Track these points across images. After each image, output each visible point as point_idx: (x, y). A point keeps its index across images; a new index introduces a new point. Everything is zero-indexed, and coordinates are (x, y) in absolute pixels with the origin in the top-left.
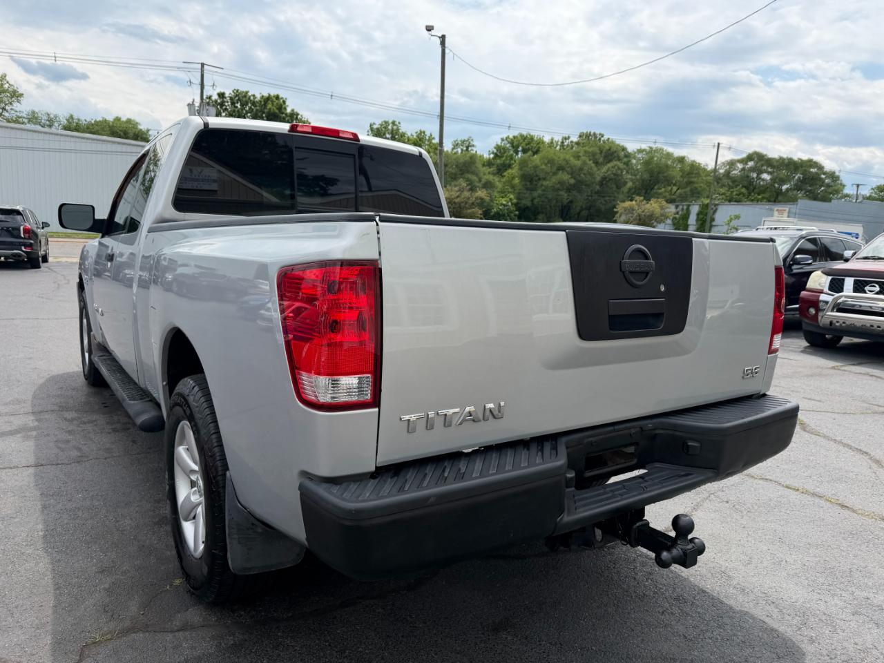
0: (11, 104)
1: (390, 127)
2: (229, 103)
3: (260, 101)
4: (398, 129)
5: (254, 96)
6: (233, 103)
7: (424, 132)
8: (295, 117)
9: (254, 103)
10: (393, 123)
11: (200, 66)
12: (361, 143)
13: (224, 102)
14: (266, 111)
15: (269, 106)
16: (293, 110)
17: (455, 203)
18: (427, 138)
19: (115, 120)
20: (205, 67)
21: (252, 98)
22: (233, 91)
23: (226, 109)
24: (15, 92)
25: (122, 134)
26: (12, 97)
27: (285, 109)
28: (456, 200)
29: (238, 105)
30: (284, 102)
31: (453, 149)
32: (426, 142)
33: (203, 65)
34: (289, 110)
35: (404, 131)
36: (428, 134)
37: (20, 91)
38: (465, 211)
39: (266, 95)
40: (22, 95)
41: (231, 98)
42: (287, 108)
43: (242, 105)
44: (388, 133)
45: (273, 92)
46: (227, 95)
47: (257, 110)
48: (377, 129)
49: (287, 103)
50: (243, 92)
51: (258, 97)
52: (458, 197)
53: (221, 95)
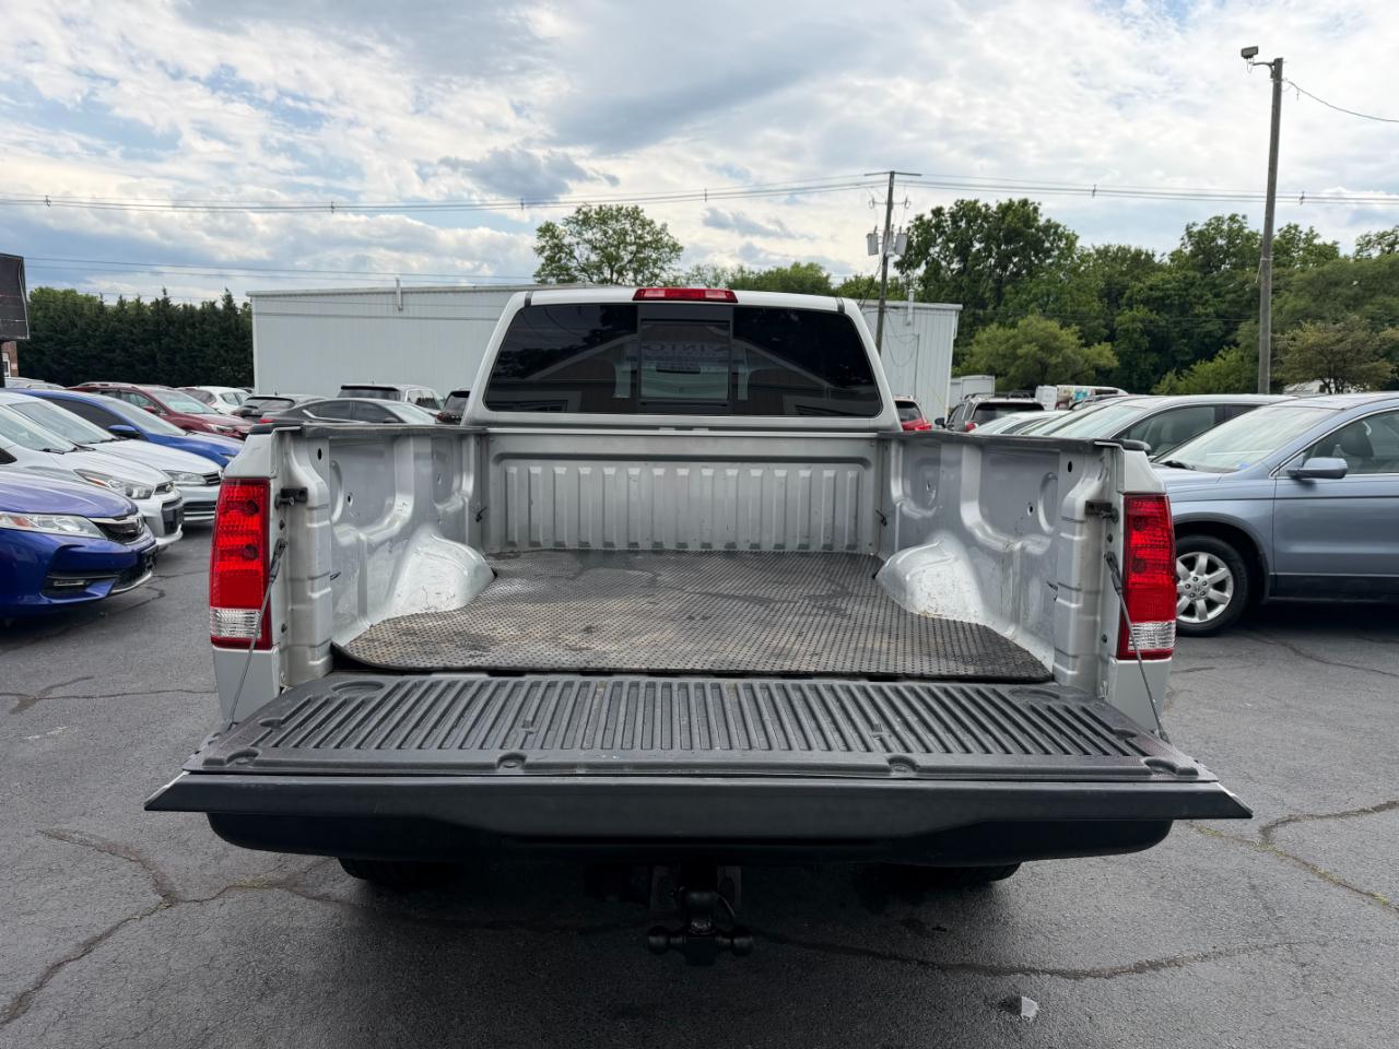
0: (670, 261)
1: (1225, 227)
2: (949, 222)
3: (996, 213)
4: (1241, 228)
5: (986, 206)
6: (955, 222)
7: (1296, 227)
8: (1053, 230)
9: (986, 218)
10: (1233, 218)
11: (889, 175)
12: (740, 303)
13: (942, 221)
14: (1003, 226)
15: (1009, 219)
16: (1049, 221)
17: (1331, 352)
18: (1303, 236)
19: (793, 267)
20: (896, 176)
21: (983, 209)
22: (956, 204)
23: (944, 232)
24: (675, 245)
25: (796, 286)
26: (671, 252)
27: (1035, 219)
28: (1336, 348)
29: (963, 224)
30: (1036, 210)
31: (1358, 252)
32: (1302, 245)
33: (892, 174)
34: (1042, 221)
35: (1254, 230)
36: (1304, 229)
37: (680, 244)
38: (1355, 368)
39: (1005, 201)
40: (681, 248)
41: (952, 215)
42: (1039, 218)
43: (968, 223)
44: (1221, 237)
45: (1016, 198)
46: (946, 211)
47: (989, 228)
48: (1200, 232)
49: (1040, 211)
50: (970, 202)
51: (994, 207)
52: (1341, 341)
53: (938, 212)
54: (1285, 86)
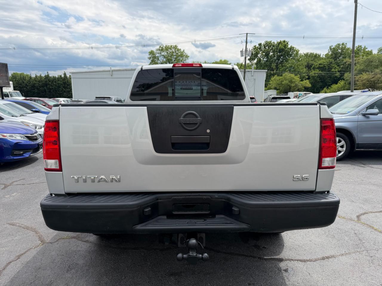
0: (185, 60)
1: (341, 47)
2: (263, 47)
3: (276, 44)
4: (345, 47)
5: (274, 42)
6: (265, 47)
7: (361, 46)
8: (292, 49)
9: (274, 46)
10: (343, 44)
11: (246, 35)
13: (261, 47)
14: (278, 48)
15: (280, 46)
16: (291, 46)
17: (371, 81)
18: (363, 49)
20: (248, 35)
21: (273, 44)
22: (265, 42)
23: (262, 50)
24: (187, 55)
26: (186, 58)
27: (287, 46)
28: (372, 80)
29: (267, 48)
30: (287, 43)
31: (378, 53)
32: (362, 51)
33: (247, 34)
34: (289, 46)
35: (349, 47)
36: (363, 47)
38: (377, 85)
39: (279, 41)
40: (189, 56)
41: (264, 45)
42: (288, 46)
43: (268, 47)
44: (340, 50)
45: (282, 40)
46: (262, 44)
47: (275, 49)
48: (334, 48)
49: (289, 44)
50: (269, 42)
51: (276, 43)
52: (373, 77)
53: (260, 45)
54: (358, 5)
